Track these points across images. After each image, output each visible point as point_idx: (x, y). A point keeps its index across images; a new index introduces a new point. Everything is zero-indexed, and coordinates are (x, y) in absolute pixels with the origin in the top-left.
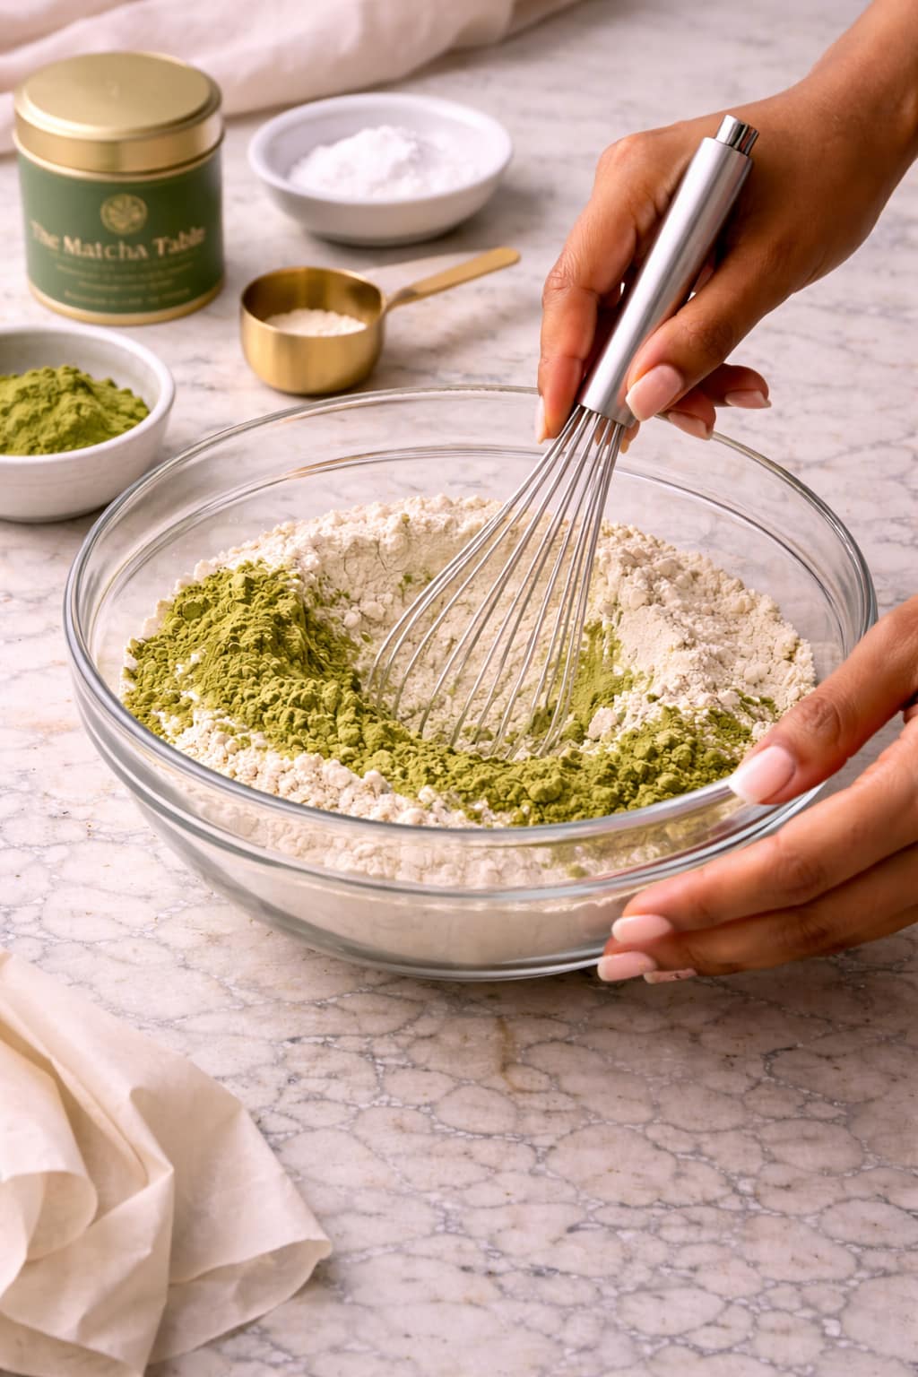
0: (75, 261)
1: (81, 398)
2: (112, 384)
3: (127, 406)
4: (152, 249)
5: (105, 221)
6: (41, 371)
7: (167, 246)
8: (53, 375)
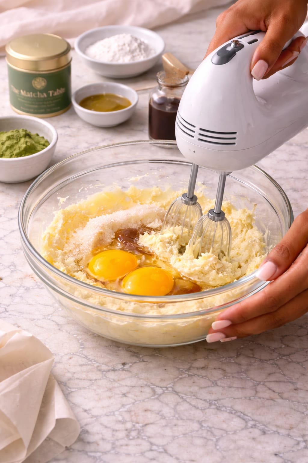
0: (25, 98)
1: (27, 139)
2: (38, 135)
3: (42, 142)
4: (48, 94)
5: (34, 85)
6: (15, 130)
7: (53, 94)
8: (19, 132)
